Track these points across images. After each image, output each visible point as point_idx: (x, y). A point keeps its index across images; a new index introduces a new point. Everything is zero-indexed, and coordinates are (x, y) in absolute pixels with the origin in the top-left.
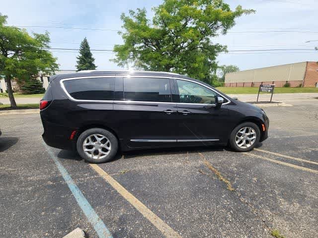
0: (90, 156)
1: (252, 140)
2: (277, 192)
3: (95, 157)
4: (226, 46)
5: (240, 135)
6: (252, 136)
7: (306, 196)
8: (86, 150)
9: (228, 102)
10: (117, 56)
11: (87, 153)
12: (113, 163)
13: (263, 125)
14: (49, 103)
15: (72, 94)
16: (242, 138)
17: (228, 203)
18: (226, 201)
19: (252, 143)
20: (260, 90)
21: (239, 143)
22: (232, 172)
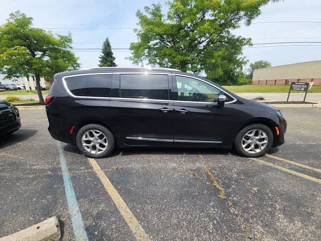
0: (89, 150)
1: (263, 145)
2: (278, 207)
3: (93, 152)
4: (250, 39)
5: (248, 138)
6: (263, 139)
7: (313, 215)
8: (85, 144)
9: (234, 101)
10: (133, 53)
11: (86, 148)
12: (109, 159)
13: (277, 128)
14: (52, 98)
15: (72, 91)
16: (250, 141)
17: (214, 212)
18: (213, 210)
19: (263, 148)
20: (291, 88)
21: (247, 147)
22: (230, 179)
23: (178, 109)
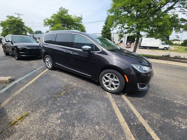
1: (116, 86)
3: (48, 67)
5: (107, 78)
6: (117, 82)
9: (100, 51)
13: (126, 76)
16: (108, 81)
21: (106, 84)
23: (71, 52)
